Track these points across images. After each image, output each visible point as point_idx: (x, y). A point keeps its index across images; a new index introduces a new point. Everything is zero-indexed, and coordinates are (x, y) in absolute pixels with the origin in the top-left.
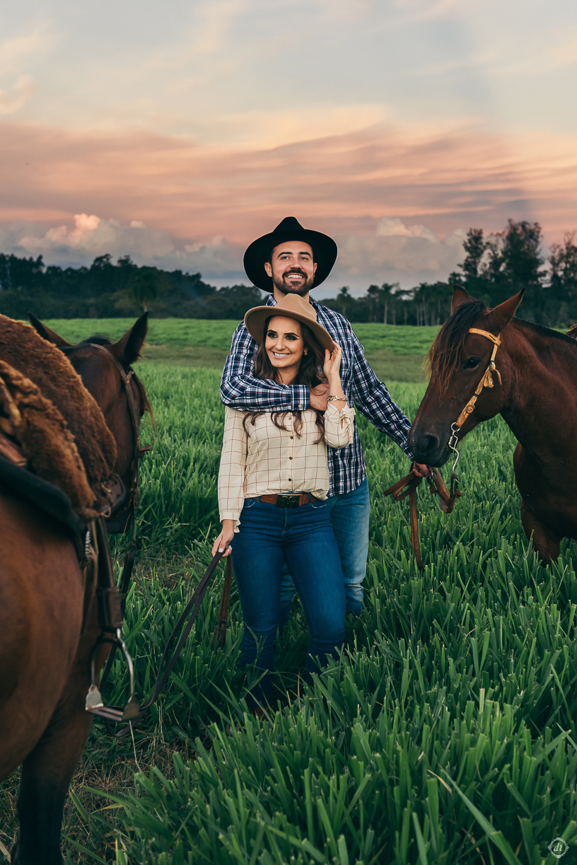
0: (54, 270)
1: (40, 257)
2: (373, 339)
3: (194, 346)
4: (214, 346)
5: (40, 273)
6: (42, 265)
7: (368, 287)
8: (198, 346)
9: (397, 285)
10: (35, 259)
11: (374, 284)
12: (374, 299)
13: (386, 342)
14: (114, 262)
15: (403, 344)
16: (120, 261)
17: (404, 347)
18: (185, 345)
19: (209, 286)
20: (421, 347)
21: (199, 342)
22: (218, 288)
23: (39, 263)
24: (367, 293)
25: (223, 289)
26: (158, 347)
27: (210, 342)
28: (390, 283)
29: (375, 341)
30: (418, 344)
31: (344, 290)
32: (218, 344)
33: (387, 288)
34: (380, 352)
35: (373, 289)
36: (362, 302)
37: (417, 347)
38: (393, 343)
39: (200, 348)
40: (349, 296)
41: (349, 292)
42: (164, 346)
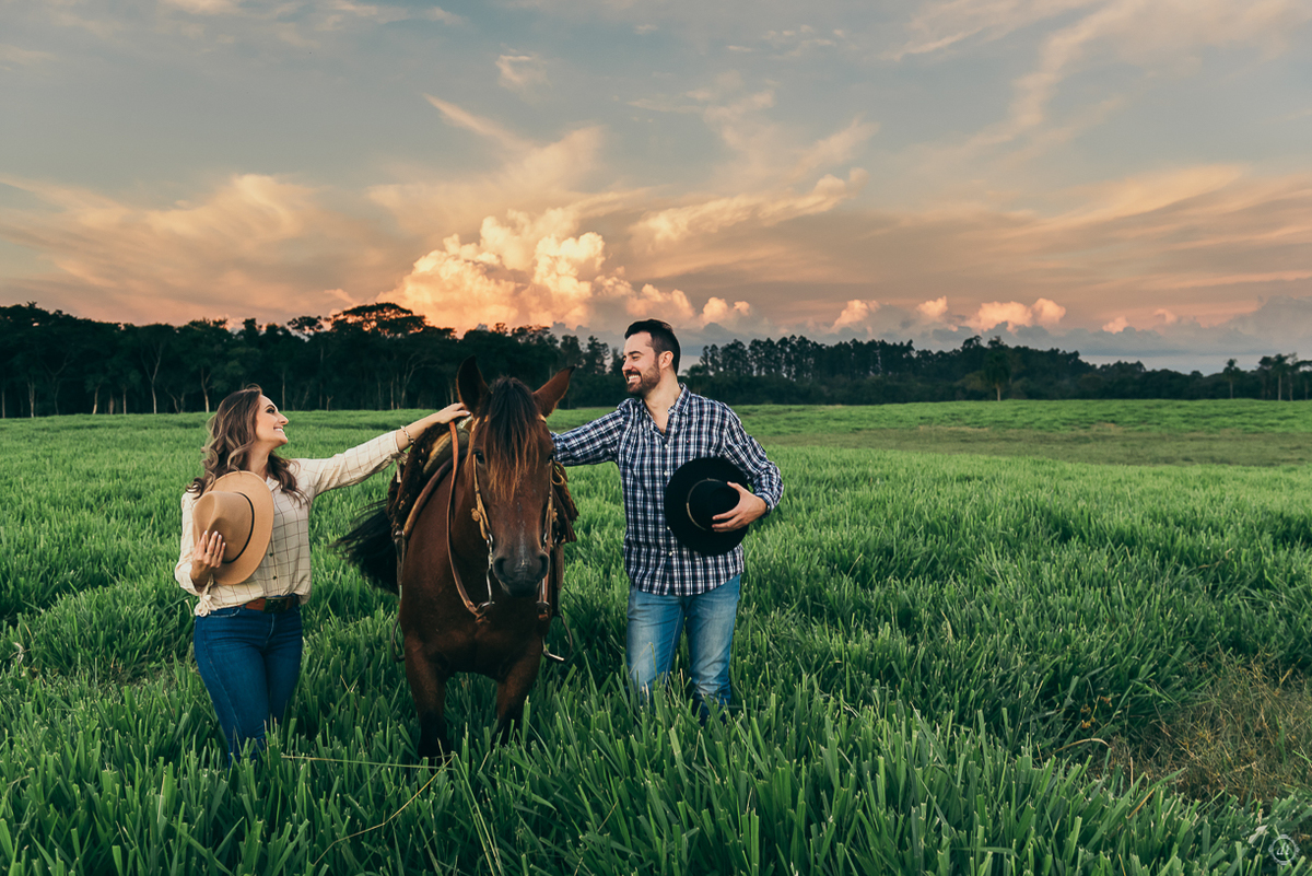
0: (925, 354)
1: (911, 342)
2: (1225, 416)
3: (1019, 428)
4: (1040, 428)
5: (910, 357)
6: (913, 349)
7: (1260, 358)
8: (1023, 428)
9: (1294, 355)
10: (905, 344)
11: (1267, 355)
12: (1266, 372)
13: (1238, 419)
14: (984, 344)
15: (1258, 421)
16: (991, 342)
17: (1257, 425)
18: (1009, 428)
19: (1087, 363)
20: (1278, 425)
21: (1027, 424)
22: (1098, 367)
23: (909, 347)
24: (1259, 365)
25: (1103, 366)
26: (981, 430)
27: (1038, 424)
28: (1284, 354)
29: (1225, 419)
30: (1275, 421)
31: (1231, 363)
32: (1045, 426)
33: (1281, 359)
34: (1227, 431)
35: (1265, 361)
36: (1253, 376)
37: (1272, 425)
38: (1246, 420)
39: (1024, 430)
40: (1237, 369)
41: (1236, 365)
42: (986, 429)
